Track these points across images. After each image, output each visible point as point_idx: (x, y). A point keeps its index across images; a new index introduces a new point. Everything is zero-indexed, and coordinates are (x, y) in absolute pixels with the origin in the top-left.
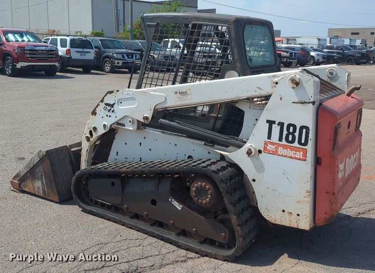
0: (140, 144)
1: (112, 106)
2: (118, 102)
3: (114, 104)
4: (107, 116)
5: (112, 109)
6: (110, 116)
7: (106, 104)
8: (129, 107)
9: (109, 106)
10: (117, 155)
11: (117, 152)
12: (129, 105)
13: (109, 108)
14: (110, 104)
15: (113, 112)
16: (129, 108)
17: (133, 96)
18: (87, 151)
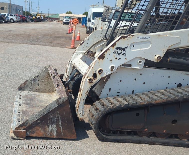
0: (135, 79)
1: (124, 49)
2: (131, 45)
3: (127, 47)
4: (116, 58)
5: (123, 52)
6: (119, 59)
7: (117, 48)
8: (141, 49)
9: (120, 50)
10: (110, 91)
11: (110, 89)
12: (141, 48)
13: (119, 52)
14: (122, 48)
15: (123, 54)
16: (142, 51)
17: (148, 39)
18: (87, 91)
